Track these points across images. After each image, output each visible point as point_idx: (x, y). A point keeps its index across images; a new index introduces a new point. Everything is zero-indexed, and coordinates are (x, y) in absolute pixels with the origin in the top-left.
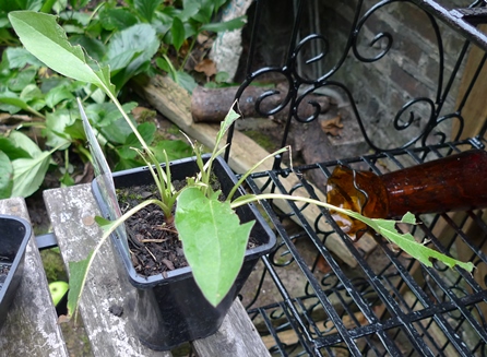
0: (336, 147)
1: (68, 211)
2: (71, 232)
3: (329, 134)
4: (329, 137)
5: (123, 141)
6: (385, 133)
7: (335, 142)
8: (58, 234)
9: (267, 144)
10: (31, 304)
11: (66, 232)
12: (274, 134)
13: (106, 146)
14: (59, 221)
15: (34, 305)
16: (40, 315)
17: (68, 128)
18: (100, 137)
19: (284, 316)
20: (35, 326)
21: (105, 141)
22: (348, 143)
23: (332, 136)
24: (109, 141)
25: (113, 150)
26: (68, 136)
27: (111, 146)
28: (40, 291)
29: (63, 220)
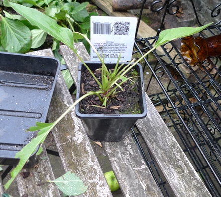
0: (180, 23)
1: (71, 55)
2: (74, 63)
3: (177, 16)
4: (177, 18)
5: (82, 21)
6: (203, 16)
7: (179, 20)
8: (68, 64)
9: (147, 22)
10: (61, 93)
11: (71, 63)
12: (151, 16)
13: (74, 23)
14: (68, 59)
15: (62, 94)
16: (65, 97)
17: (57, 15)
18: (71, 19)
19: (158, 99)
20: (64, 102)
21: (73, 21)
22: (185, 21)
23: (178, 17)
24: (75, 21)
25: (77, 25)
26: (56, 18)
27: (76, 23)
28: (64, 88)
29: (69, 59)
